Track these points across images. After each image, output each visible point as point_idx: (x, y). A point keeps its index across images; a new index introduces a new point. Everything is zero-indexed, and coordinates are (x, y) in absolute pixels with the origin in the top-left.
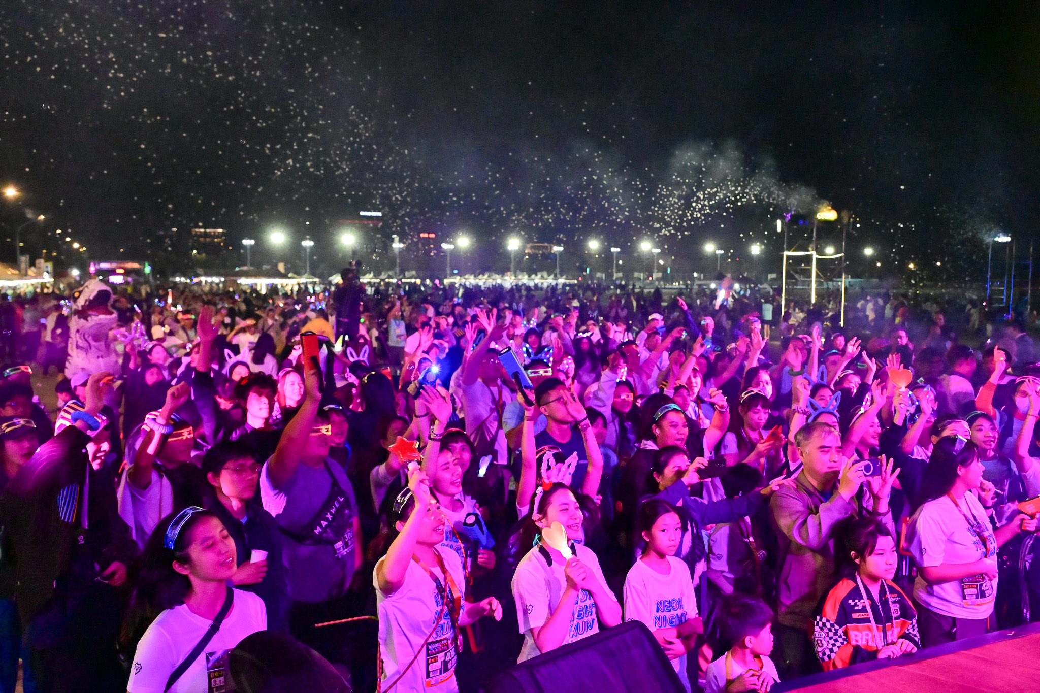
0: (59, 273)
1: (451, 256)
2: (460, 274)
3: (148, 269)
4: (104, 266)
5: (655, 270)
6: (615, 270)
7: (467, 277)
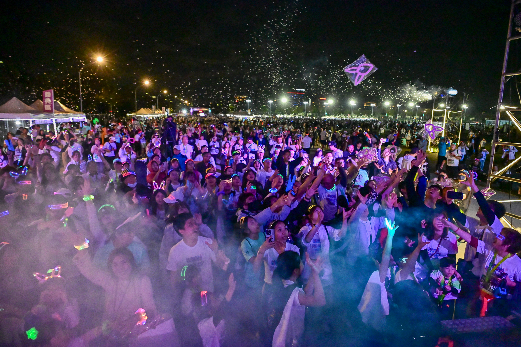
0: (174, 112)
1: (327, 107)
2: (328, 115)
3: (210, 111)
4: (196, 109)
5: (417, 115)
6: (398, 114)
7: (331, 116)
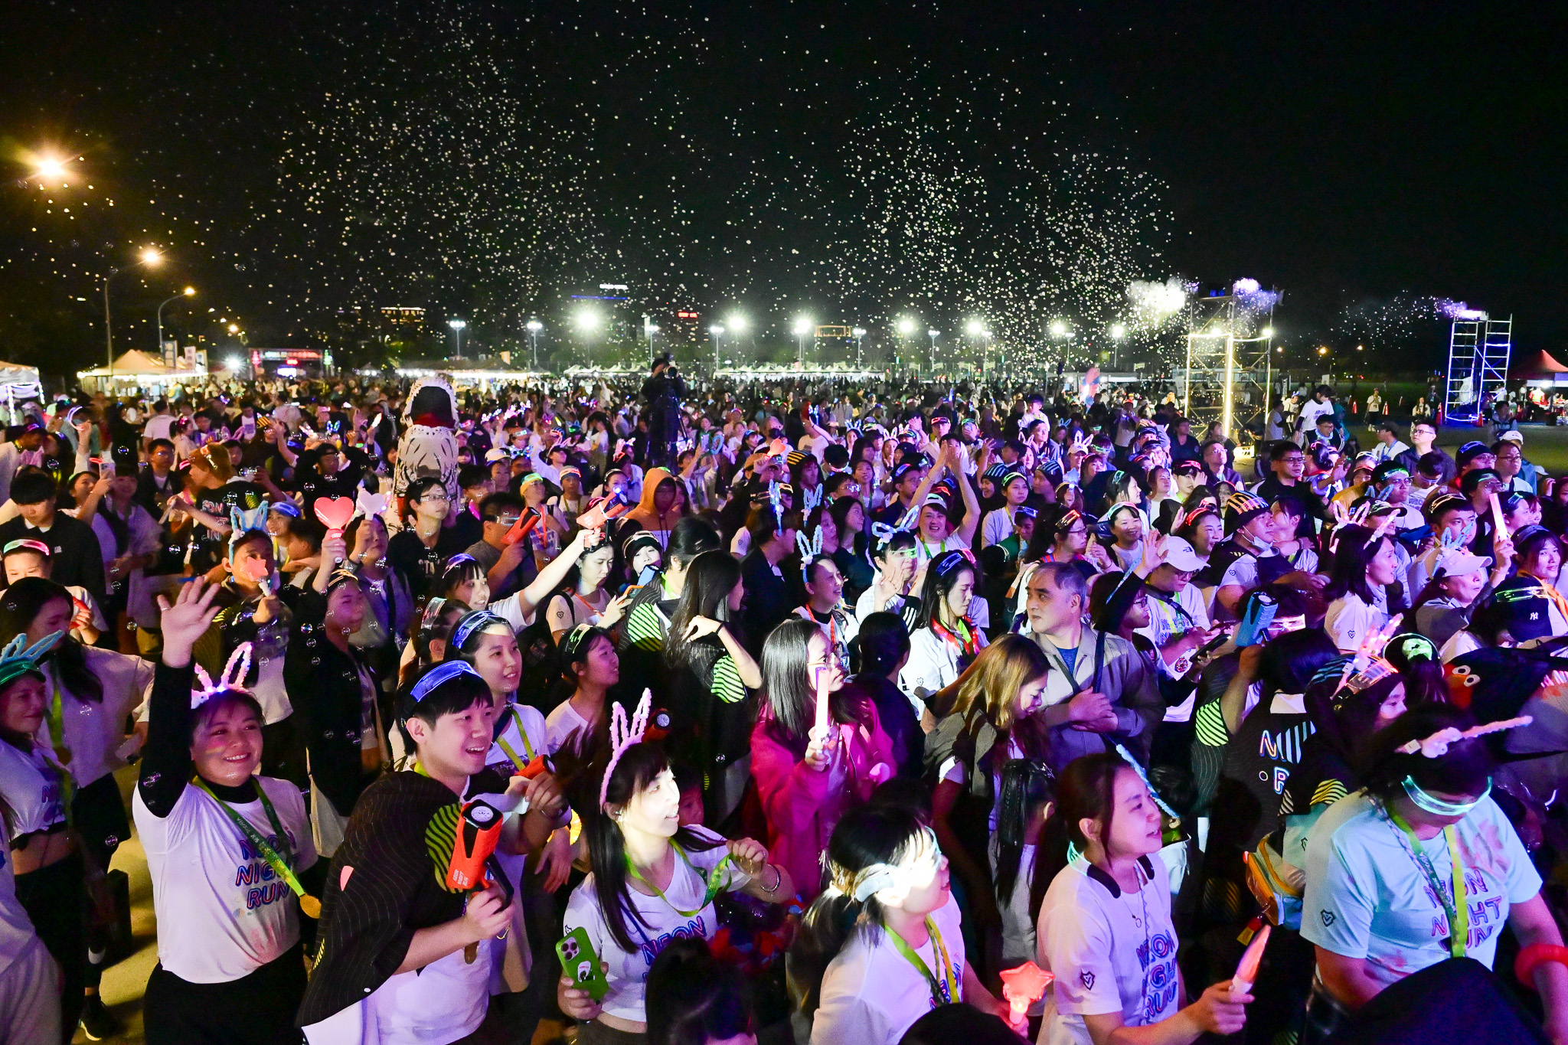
0: (213, 366)
1: (722, 342)
2: (734, 365)
3: (328, 360)
4: (272, 355)
7: (743, 369)
